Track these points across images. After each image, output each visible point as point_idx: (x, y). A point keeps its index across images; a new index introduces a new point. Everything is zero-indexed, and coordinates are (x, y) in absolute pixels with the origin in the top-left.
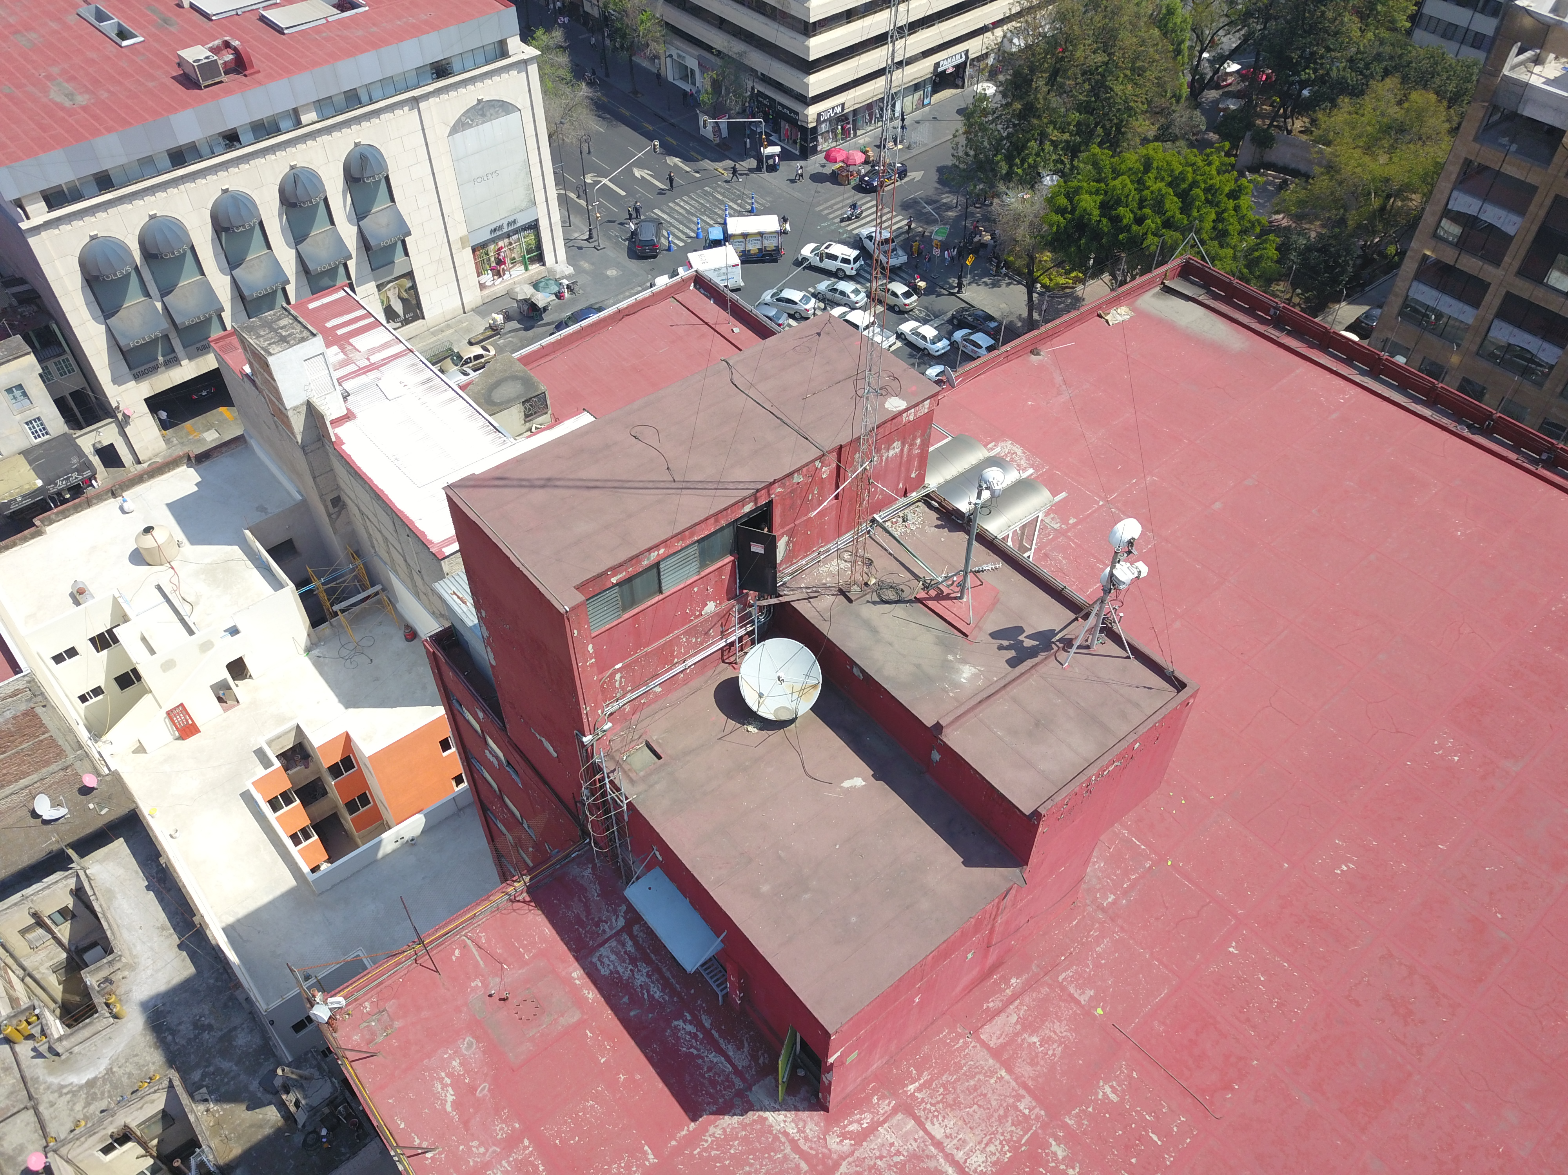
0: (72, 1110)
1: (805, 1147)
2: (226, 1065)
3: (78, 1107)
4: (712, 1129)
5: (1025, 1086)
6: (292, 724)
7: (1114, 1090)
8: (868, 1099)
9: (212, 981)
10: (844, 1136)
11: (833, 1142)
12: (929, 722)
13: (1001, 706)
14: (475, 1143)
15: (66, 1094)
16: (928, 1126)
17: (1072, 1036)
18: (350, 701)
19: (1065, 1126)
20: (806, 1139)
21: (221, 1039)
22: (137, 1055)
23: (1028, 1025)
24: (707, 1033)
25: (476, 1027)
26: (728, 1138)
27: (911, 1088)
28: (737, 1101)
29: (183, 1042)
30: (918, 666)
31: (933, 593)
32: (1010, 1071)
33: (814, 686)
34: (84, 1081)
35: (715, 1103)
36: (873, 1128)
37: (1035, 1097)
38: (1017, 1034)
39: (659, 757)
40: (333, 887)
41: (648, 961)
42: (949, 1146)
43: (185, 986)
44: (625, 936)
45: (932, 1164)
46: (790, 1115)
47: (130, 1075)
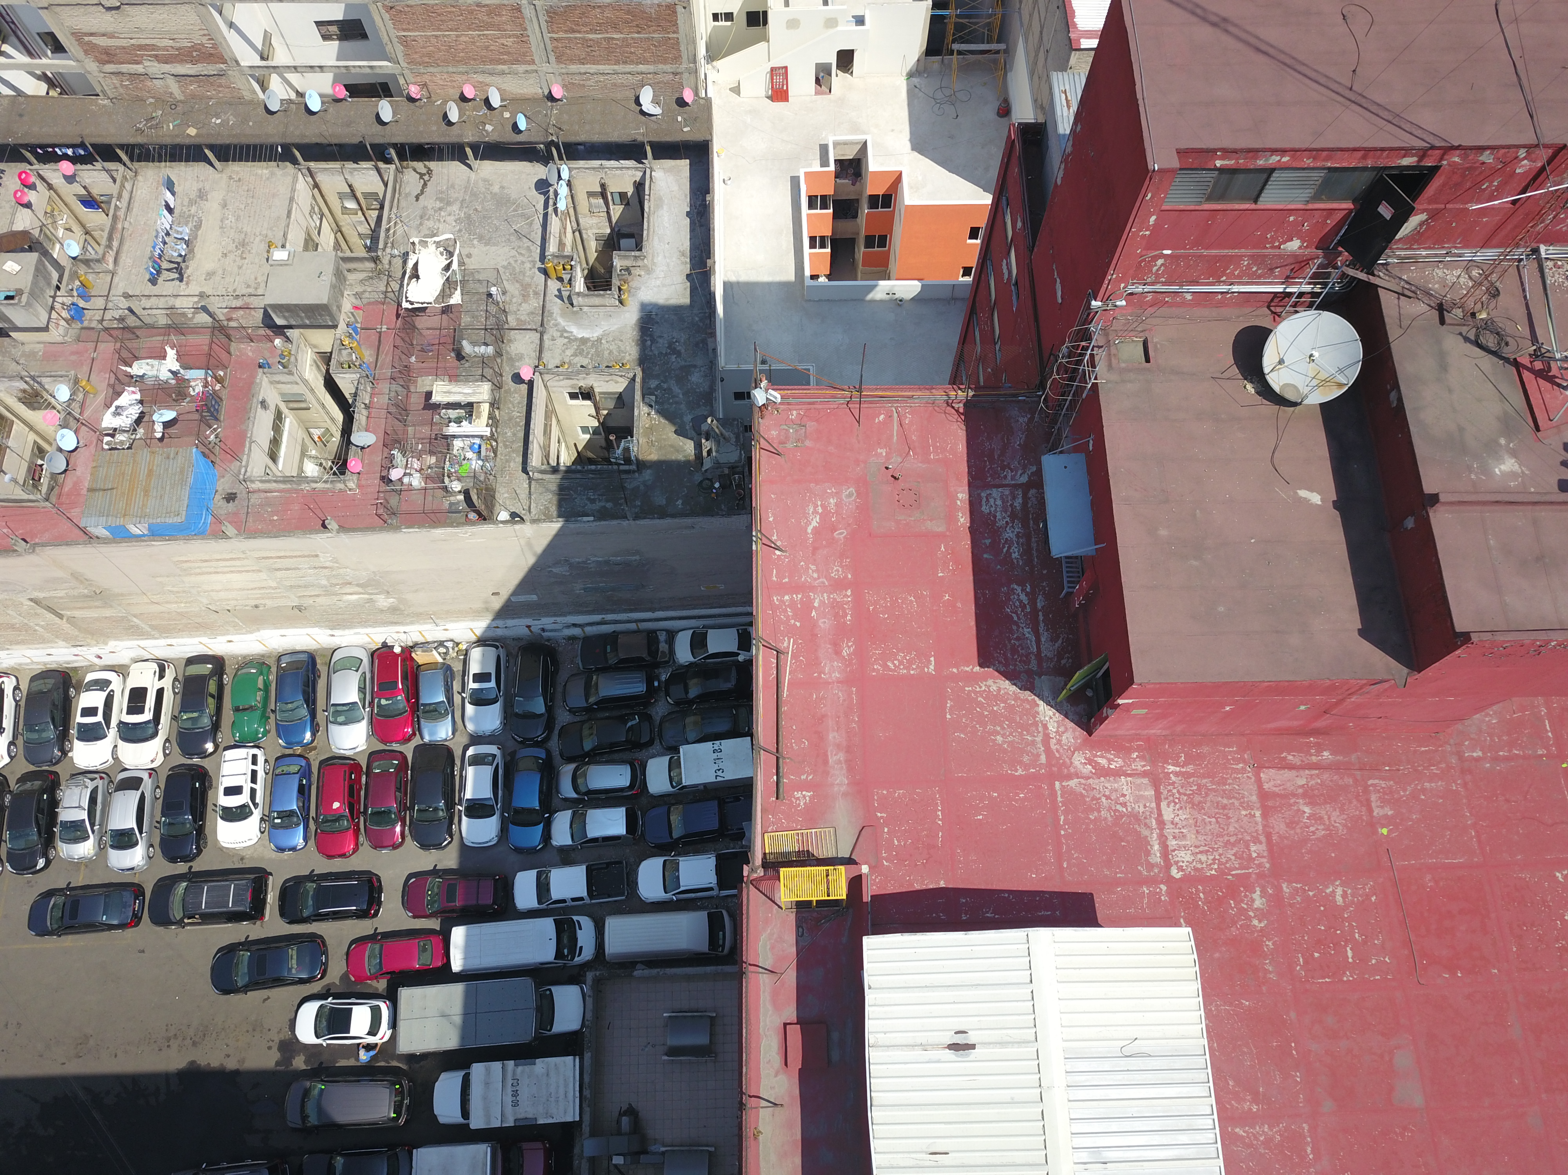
0: (564, 351)
1: (1054, 747)
2: (676, 390)
3: (569, 352)
4: (990, 682)
5: (1268, 836)
6: (861, 137)
7: (1344, 895)
8: (1130, 750)
9: (697, 319)
10: (1090, 761)
11: (1078, 760)
13: (1517, 518)
14: (813, 567)
15: (565, 338)
16: (1163, 805)
17: (1342, 831)
18: (919, 145)
19: (1279, 889)
20: (1059, 742)
21: (682, 368)
22: (622, 341)
23: (1309, 795)
24: (1035, 611)
25: (863, 485)
26: (997, 697)
27: (1171, 768)
28: (1024, 676)
29: (656, 353)
30: (1461, 429)
32: (1265, 816)
33: (1340, 385)
34: (580, 336)
35: (1006, 665)
36: (1117, 773)
37: (1270, 850)
38: (1294, 795)
39: (1148, 360)
40: (820, 300)
41: (1025, 525)
42: (1169, 831)
43: (676, 310)
44: (1020, 492)
45: (1145, 832)
46: (1058, 717)
47: (611, 352)
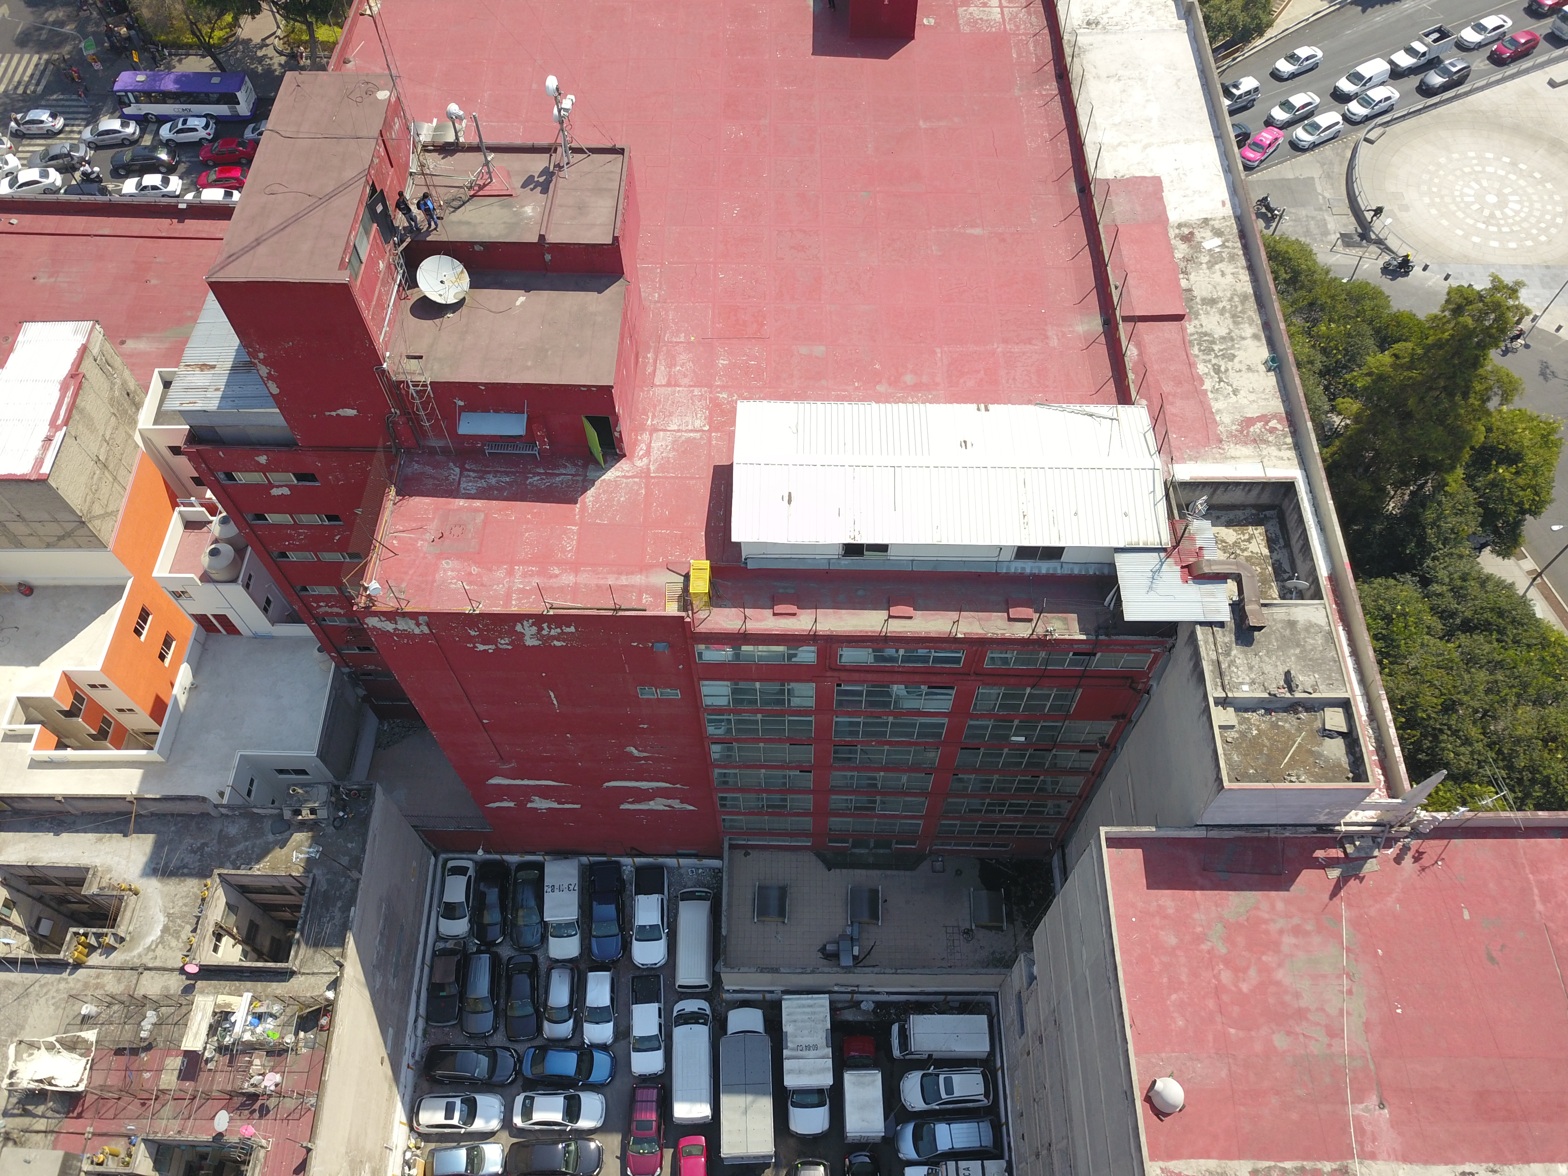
0: (171, 948)
1: (630, 474)
2: (240, 847)
3: (174, 943)
4: (587, 500)
5: (690, 386)
7: (724, 360)
8: (637, 439)
9: (173, 828)
10: (641, 458)
11: (639, 463)
12: (535, 239)
13: (557, 212)
14: (495, 587)
15: (157, 947)
16: (669, 428)
17: (691, 355)
19: (718, 386)
20: (628, 471)
21: (219, 842)
22: (176, 895)
23: (671, 365)
24: (546, 474)
25: (441, 556)
26: (597, 498)
27: (649, 422)
28: (586, 484)
29: (198, 864)
30: (505, 223)
31: (476, 188)
32: (679, 386)
33: (462, 272)
34: (159, 933)
35: (578, 491)
36: (649, 447)
37: (698, 386)
38: (670, 372)
39: (421, 357)
40: (171, 750)
41: (489, 472)
42: (683, 428)
43: (158, 847)
44: (466, 473)
45: (683, 438)
46: (613, 470)
47: (185, 905)
